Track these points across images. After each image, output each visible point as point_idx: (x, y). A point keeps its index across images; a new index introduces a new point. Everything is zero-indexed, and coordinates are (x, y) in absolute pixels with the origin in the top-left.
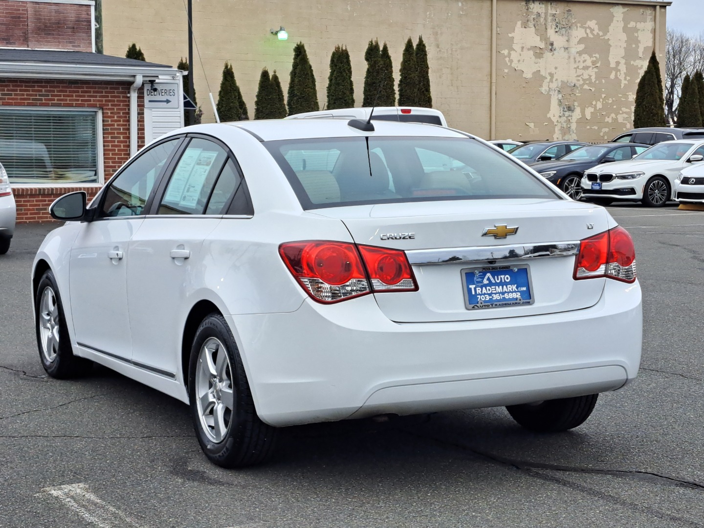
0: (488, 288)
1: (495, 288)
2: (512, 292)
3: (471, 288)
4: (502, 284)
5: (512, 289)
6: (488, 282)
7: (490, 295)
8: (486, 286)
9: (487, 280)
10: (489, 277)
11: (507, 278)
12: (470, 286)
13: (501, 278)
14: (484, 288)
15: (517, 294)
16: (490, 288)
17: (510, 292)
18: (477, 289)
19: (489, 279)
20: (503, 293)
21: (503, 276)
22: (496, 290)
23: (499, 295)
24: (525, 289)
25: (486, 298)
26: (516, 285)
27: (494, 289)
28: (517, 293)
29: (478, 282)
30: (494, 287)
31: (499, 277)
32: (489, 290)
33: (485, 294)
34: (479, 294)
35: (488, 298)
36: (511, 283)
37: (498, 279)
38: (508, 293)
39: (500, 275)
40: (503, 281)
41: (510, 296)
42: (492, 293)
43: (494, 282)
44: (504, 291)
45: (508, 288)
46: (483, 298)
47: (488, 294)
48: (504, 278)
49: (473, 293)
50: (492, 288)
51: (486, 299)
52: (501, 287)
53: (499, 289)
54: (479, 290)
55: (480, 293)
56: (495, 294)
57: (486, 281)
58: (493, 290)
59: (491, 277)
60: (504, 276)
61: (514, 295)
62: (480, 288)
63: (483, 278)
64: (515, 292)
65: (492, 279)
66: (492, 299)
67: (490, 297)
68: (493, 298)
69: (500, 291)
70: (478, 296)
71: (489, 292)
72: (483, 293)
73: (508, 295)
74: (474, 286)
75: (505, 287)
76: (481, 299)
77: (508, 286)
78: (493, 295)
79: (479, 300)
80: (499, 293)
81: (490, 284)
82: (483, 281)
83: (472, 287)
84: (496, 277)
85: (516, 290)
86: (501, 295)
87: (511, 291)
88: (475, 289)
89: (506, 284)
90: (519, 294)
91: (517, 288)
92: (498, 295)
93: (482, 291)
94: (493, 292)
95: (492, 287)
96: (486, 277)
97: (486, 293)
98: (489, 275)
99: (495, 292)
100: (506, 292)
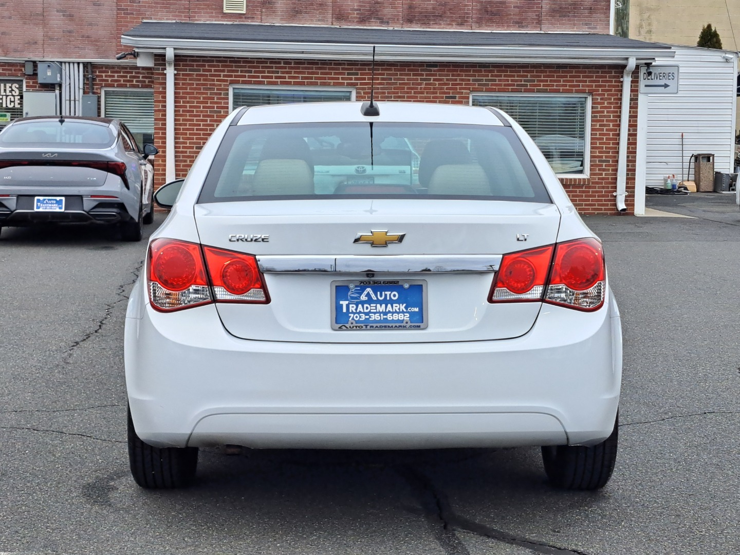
0: (365, 306)
1: (376, 307)
2: (398, 313)
3: (342, 305)
4: (386, 302)
5: (399, 309)
6: (367, 298)
7: (366, 314)
8: (363, 303)
9: (366, 296)
10: (368, 293)
11: (394, 295)
12: (341, 302)
13: (386, 295)
14: (360, 306)
15: (404, 316)
16: (368, 306)
17: (396, 312)
18: (351, 306)
19: (368, 295)
20: (385, 313)
21: (388, 293)
22: (376, 309)
23: (380, 316)
24: (416, 310)
25: (360, 317)
26: (404, 305)
27: (374, 308)
28: (405, 314)
29: (352, 298)
30: (375, 305)
31: (383, 293)
32: (367, 308)
33: (360, 312)
34: (352, 312)
35: (363, 317)
36: (398, 302)
37: (381, 296)
38: (393, 313)
39: (385, 291)
40: (388, 298)
41: (394, 317)
42: (370, 312)
43: (375, 299)
44: (387, 311)
45: (394, 308)
46: (357, 317)
47: (364, 313)
48: (390, 295)
49: (345, 310)
50: (371, 307)
51: (361, 319)
52: (384, 306)
53: (381, 308)
54: (353, 307)
55: (354, 311)
56: (375, 313)
57: (364, 297)
58: (372, 308)
59: (371, 292)
60: (390, 292)
61: (401, 317)
62: (355, 306)
63: (361, 294)
64: (403, 312)
65: (373, 296)
66: (368, 319)
67: (368, 317)
68: (370, 317)
69: (381, 311)
70: (350, 315)
71: (366, 311)
72: (358, 311)
73: (392, 315)
74: (347, 302)
75: (389, 306)
76: (353, 319)
77: (394, 305)
78: (370, 315)
79: (350, 319)
80: (380, 313)
81: (370, 301)
82: (360, 297)
83: (344, 303)
84: (379, 293)
85: (405, 310)
86: (382, 315)
87: (398, 311)
88: (348, 306)
89: (392, 302)
90: (408, 315)
91: (406, 308)
92: (378, 314)
93: (356, 309)
94: (372, 311)
95: (372, 305)
96: (365, 292)
97: (362, 311)
98: (369, 290)
99: (375, 311)
100: (389, 312)
